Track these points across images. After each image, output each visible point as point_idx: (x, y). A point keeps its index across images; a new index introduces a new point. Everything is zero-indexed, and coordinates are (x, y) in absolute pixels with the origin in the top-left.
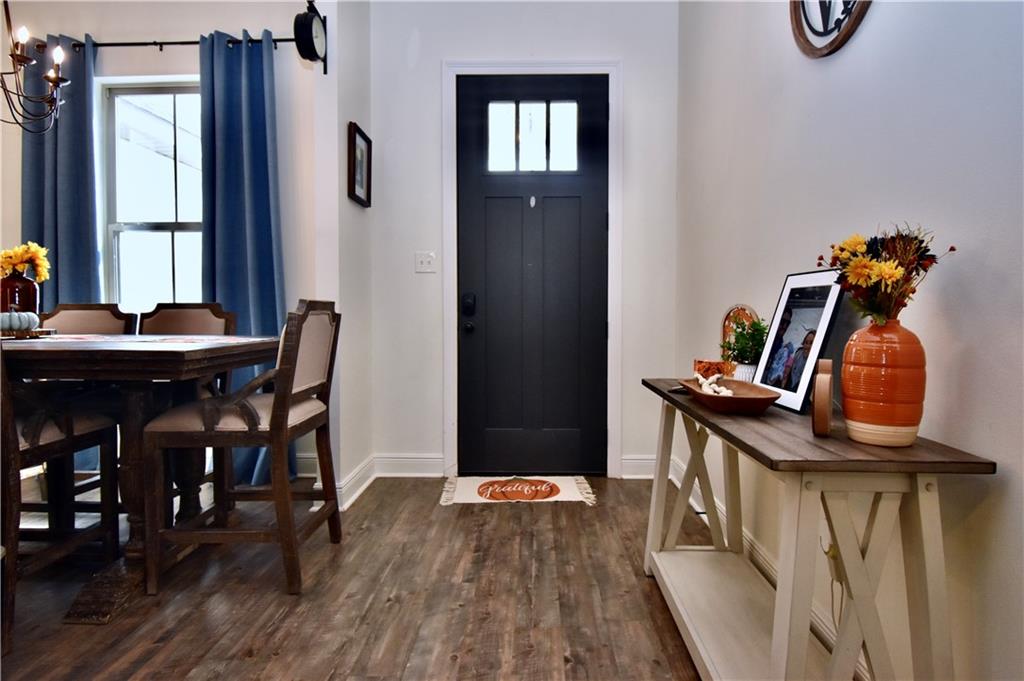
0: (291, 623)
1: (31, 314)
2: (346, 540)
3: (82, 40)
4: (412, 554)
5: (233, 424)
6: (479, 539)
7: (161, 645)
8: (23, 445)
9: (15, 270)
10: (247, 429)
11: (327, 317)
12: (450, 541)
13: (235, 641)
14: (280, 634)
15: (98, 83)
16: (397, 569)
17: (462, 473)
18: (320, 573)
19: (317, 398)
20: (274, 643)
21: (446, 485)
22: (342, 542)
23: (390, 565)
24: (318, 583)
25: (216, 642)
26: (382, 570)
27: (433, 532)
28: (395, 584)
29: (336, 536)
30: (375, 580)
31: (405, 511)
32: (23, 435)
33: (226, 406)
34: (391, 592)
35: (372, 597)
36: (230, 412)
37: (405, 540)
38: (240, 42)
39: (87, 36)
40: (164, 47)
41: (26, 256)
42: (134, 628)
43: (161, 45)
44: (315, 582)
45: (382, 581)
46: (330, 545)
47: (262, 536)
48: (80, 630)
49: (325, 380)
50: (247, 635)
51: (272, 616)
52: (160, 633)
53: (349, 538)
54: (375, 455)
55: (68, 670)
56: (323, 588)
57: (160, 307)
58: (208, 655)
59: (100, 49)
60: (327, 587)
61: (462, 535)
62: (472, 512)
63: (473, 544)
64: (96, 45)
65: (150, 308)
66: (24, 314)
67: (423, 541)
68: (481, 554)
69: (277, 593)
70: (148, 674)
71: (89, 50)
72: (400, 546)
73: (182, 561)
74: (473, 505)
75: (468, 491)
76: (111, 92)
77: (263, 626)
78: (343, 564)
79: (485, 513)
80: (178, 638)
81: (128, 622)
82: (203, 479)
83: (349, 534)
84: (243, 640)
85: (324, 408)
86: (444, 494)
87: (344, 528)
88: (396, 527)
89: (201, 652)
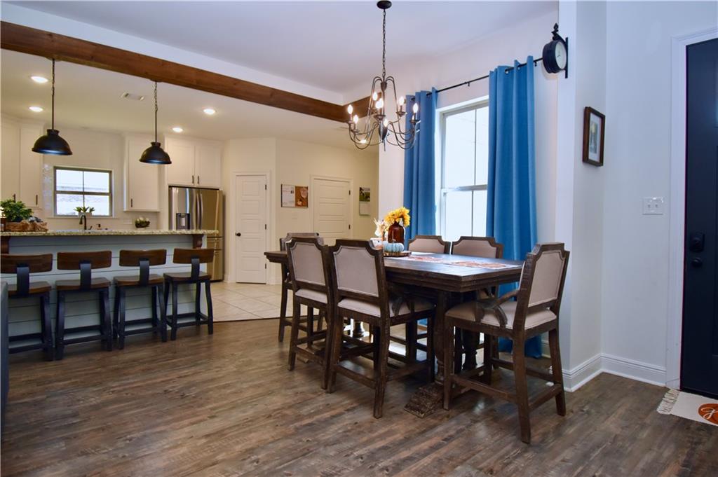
0: (520, 463)
1: (401, 244)
2: (569, 416)
3: (431, 90)
4: (621, 447)
5: (491, 320)
6: (690, 455)
7: (445, 442)
8: (392, 314)
9: (395, 222)
10: (499, 325)
11: (558, 254)
12: (660, 447)
13: (484, 459)
14: (512, 467)
15: (438, 112)
16: (606, 454)
17: (684, 388)
18: (545, 435)
19: (551, 309)
20: (507, 472)
21: (667, 395)
22: (566, 416)
23: (600, 449)
24: (543, 441)
25: (474, 455)
26: (593, 449)
27: (644, 434)
28: (601, 466)
29: (561, 410)
30: (586, 456)
31: (624, 407)
32: (393, 309)
33: (488, 309)
34: (597, 471)
35: (580, 468)
36: (489, 313)
37: (618, 433)
38: (513, 68)
39: (433, 88)
40: (471, 83)
41: (400, 215)
42: (435, 426)
43: (469, 82)
44: (541, 439)
45: (591, 459)
46: (557, 416)
47: (506, 397)
48: (410, 416)
49: (556, 298)
50: (492, 458)
51: (508, 453)
52: (446, 435)
53: (571, 415)
54: (602, 354)
55: (402, 438)
56: (546, 446)
57: (463, 238)
58: (468, 461)
59: (439, 93)
60: (548, 447)
61: (673, 446)
62: (688, 428)
63: (683, 458)
64: (437, 92)
65: (457, 239)
66: (397, 244)
67: (633, 439)
68: (689, 470)
69: (515, 437)
70: (435, 458)
71: (434, 95)
72: (613, 436)
73: (464, 394)
74: (692, 421)
75: (688, 406)
76: (444, 115)
77: (502, 457)
78: (564, 433)
79: (701, 433)
80: (454, 442)
81: (433, 421)
82: (479, 346)
83: (572, 412)
84: (488, 461)
85: (555, 317)
86: (663, 402)
87: (568, 406)
88: (612, 418)
89: (465, 458)
